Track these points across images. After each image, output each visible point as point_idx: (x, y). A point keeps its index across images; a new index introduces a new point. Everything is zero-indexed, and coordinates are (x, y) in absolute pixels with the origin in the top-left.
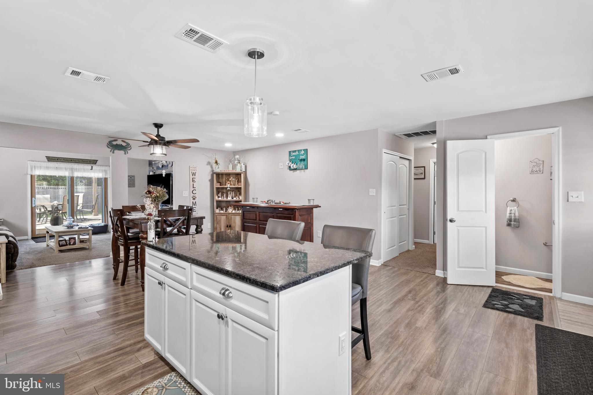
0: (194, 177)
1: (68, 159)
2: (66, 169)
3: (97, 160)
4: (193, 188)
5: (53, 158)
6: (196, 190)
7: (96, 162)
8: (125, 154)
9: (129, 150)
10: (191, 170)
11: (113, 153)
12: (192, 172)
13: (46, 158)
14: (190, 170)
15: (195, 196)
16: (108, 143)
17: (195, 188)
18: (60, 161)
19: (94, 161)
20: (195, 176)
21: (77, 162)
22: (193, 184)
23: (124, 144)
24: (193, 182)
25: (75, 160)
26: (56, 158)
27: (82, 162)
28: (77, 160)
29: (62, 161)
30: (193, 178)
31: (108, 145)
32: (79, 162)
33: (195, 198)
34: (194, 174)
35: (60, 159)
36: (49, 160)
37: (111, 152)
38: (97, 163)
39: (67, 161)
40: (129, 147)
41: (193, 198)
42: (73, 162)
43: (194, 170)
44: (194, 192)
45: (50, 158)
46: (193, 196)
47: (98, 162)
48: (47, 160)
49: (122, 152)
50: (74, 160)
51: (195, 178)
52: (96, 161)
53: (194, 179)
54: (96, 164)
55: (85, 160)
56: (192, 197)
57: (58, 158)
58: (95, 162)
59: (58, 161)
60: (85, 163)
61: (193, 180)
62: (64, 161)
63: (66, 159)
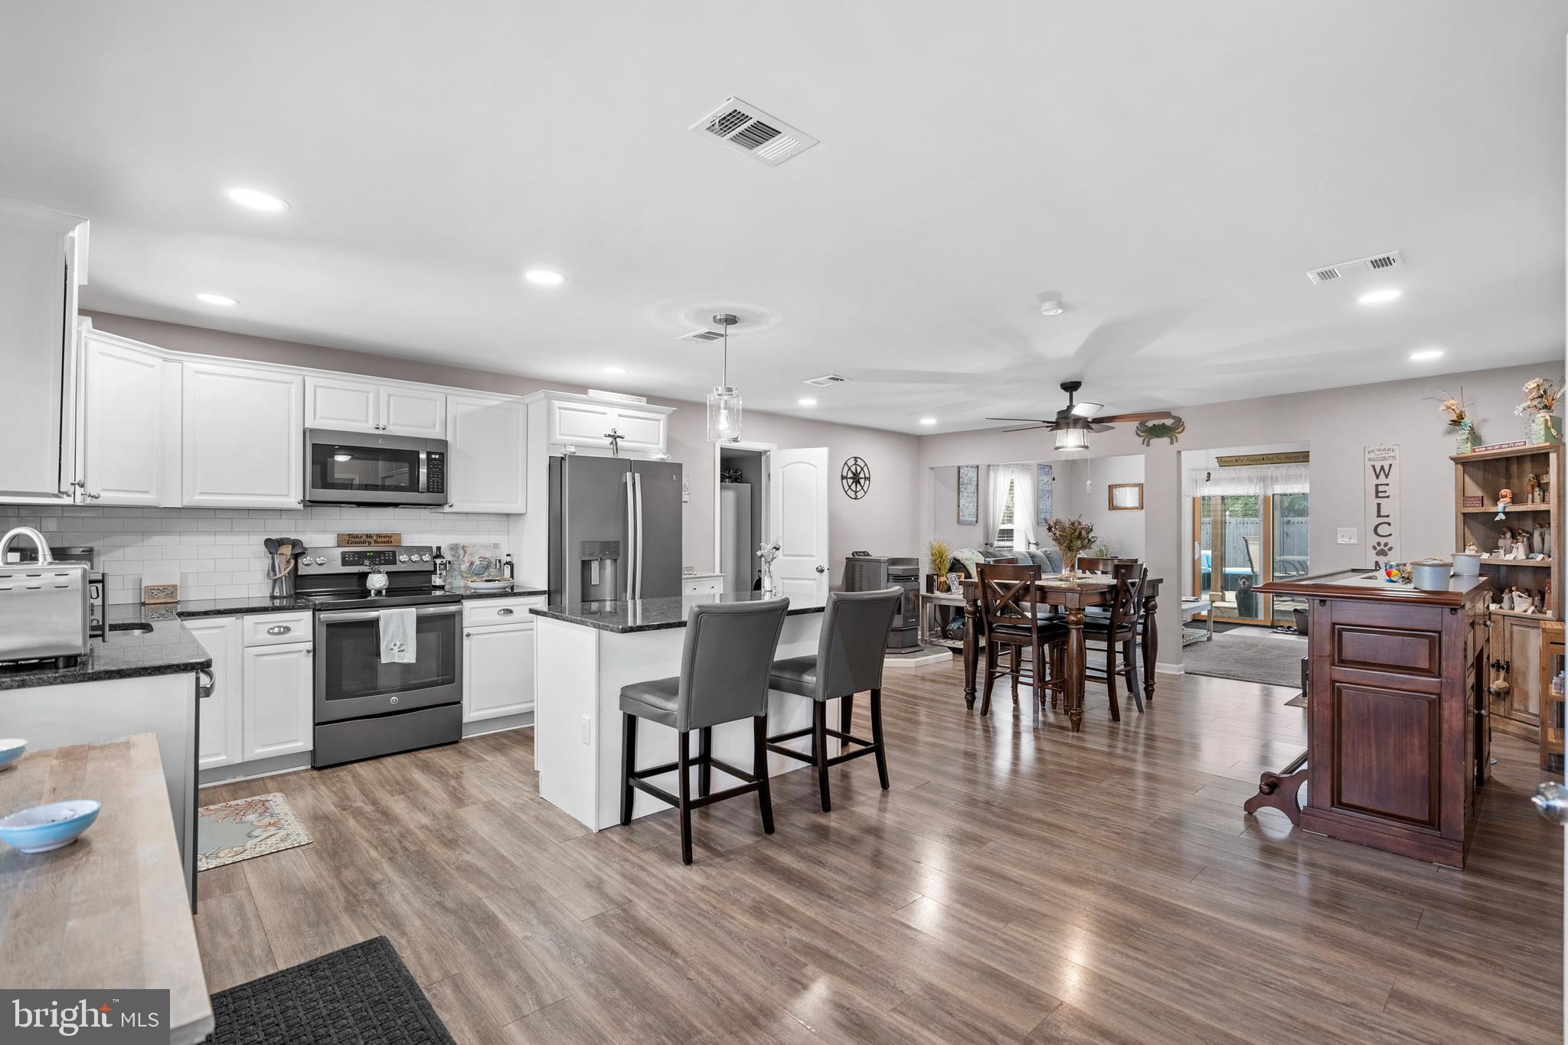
0: (1382, 479)
1: (1256, 457)
2: (1250, 480)
4: (1379, 515)
5: (1229, 459)
6: (1389, 524)
8: (1172, 443)
9: (1180, 433)
10: (1370, 460)
11: (1148, 445)
12: (1374, 466)
13: (1216, 460)
14: (1367, 460)
15: (1386, 545)
16: (1137, 428)
17: (1388, 516)
18: (1242, 463)
20: (1387, 476)
21: (1275, 461)
22: (1379, 505)
23: (1169, 422)
24: (1377, 497)
25: (1271, 457)
26: (1232, 459)
27: (1287, 460)
28: (1275, 456)
29: (1245, 462)
30: (1377, 486)
31: (1139, 432)
32: (1279, 462)
33: (1386, 549)
34: (1382, 472)
35: (1241, 458)
36: (1224, 464)
37: (1143, 444)
39: (1254, 462)
40: (1181, 426)
41: (1379, 548)
42: (1267, 461)
43: (1385, 459)
44: (1382, 530)
45: (1223, 459)
46: (1379, 544)
48: (1218, 464)
49: (1166, 440)
50: (1269, 456)
51: (1388, 485)
53: (1381, 488)
56: (1374, 548)
57: (1237, 458)
59: (1237, 463)
61: (1377, 492)
62: (1248, 462)
63: (1252, 458)
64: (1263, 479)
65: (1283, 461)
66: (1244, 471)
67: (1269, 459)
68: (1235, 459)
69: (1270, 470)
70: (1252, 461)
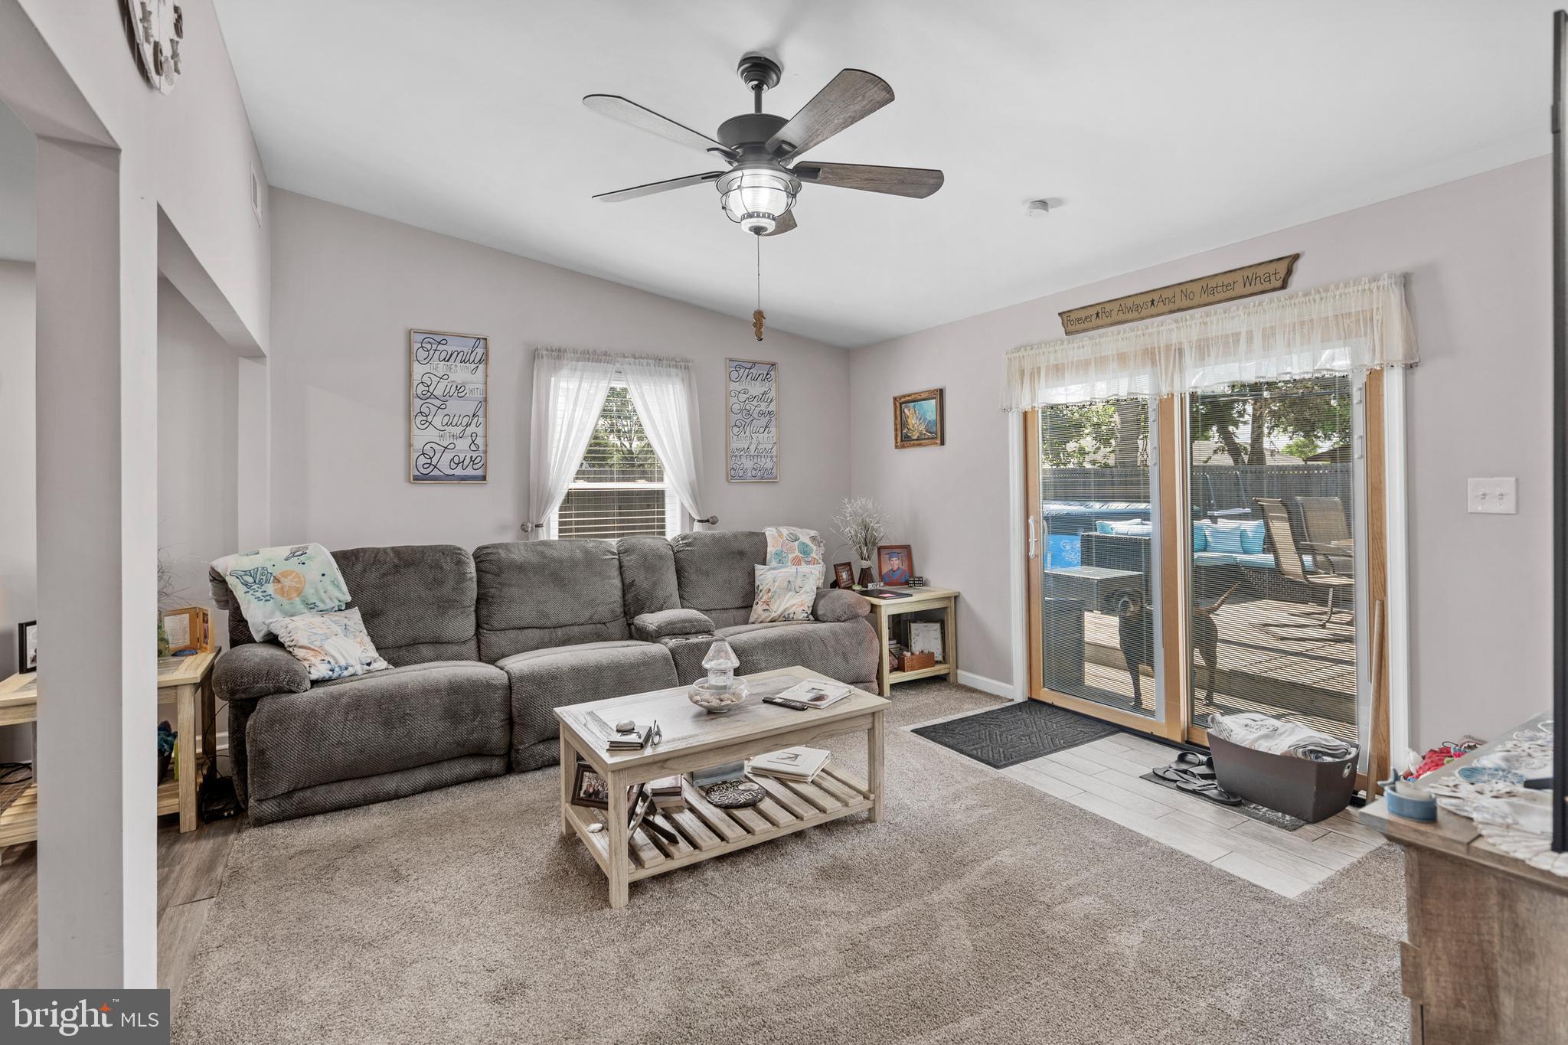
1: (1138, 301)
2: (1122, 358)
3: (1296, 257)
5: (1083, 314)
7: (1289, 272)
13: (1060, 319)
18: (1109, 320)
19: (1271, 269)
21: (1179, 304)
25: (1168, 294)
26: (1089, 312)
27: (1205, 299)
28: (1178, 290)
29: (1115, 317)
32: (1186, 303)
35: (1108, 307)
36: (1071, 328)
38: (1297, 281)
39: (1135, 314)
42: (1161, 307)
45: (1073, 316)
47: (1300, 266)
48: (1065, 331)
50: (1165, 294)
52: (1283, 265)
54: (1284, 286)
55: (1219, 281)
57: (1098, 309)
58: (1282, 274)
59: (1099, 322)
60: (1218, 297)
62: (1122, 317)
63: (1129, 303)
64: (1150, 356)
65: (1195, 302)
66: (1112, 339)
67: (1163, 301)
68: (1093, 311)
69: (1166, 329)
70: (1130, 310)
